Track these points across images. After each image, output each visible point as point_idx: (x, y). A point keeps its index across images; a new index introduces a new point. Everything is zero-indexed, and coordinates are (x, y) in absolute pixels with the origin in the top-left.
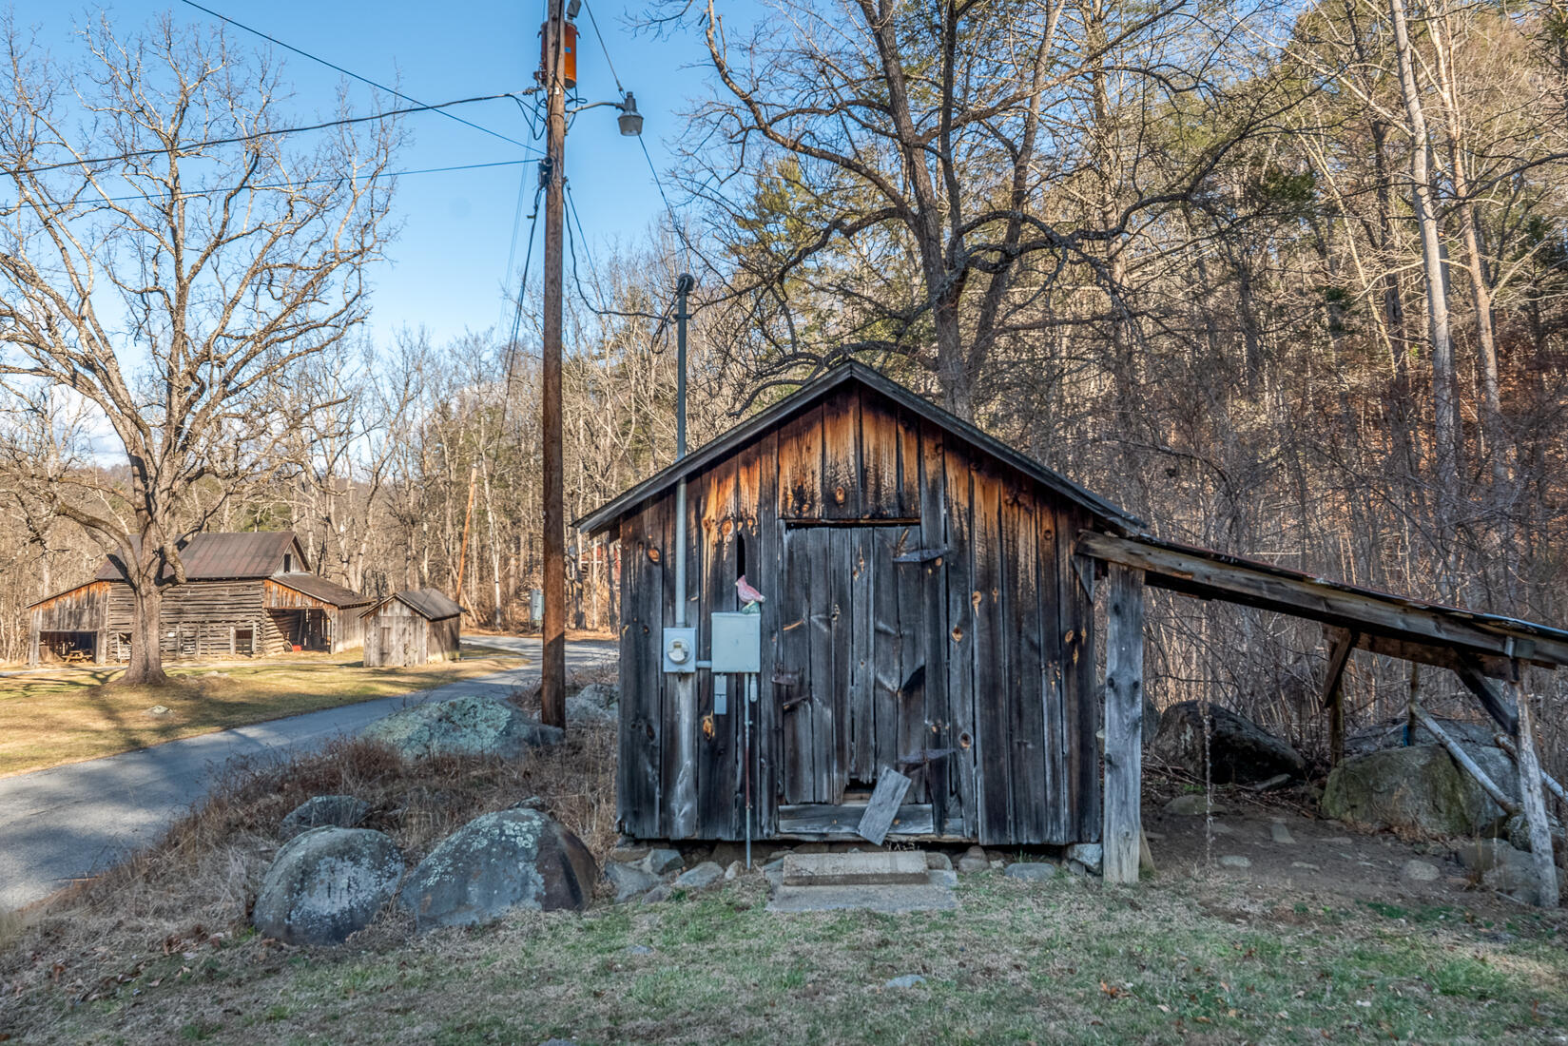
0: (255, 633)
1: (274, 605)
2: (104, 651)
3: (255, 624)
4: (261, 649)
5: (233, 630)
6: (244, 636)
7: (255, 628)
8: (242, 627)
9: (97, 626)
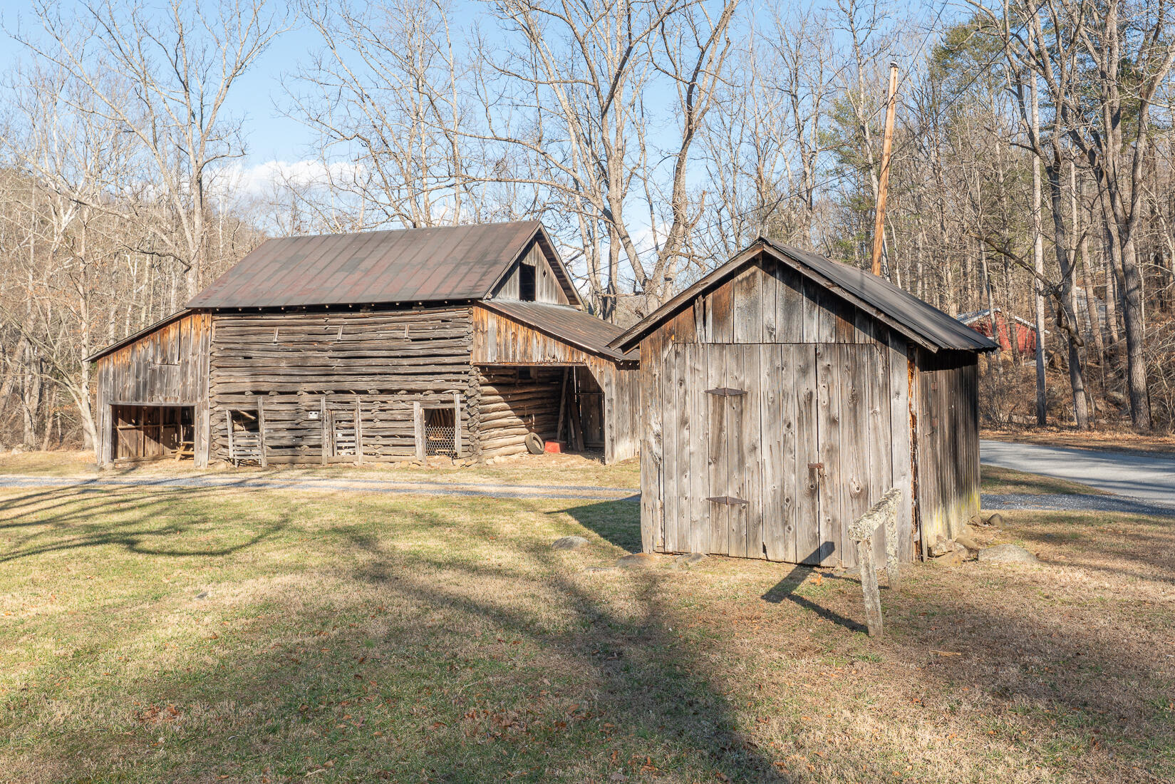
0: (458, 415)
1: (491, 358)
2: (205, 443)
3: (458, 398)
4: (470, 449)
5: (418, 410)
6: (439, 419)
7: (457, 406)
8: (435, 401)
9: (193, 398)
